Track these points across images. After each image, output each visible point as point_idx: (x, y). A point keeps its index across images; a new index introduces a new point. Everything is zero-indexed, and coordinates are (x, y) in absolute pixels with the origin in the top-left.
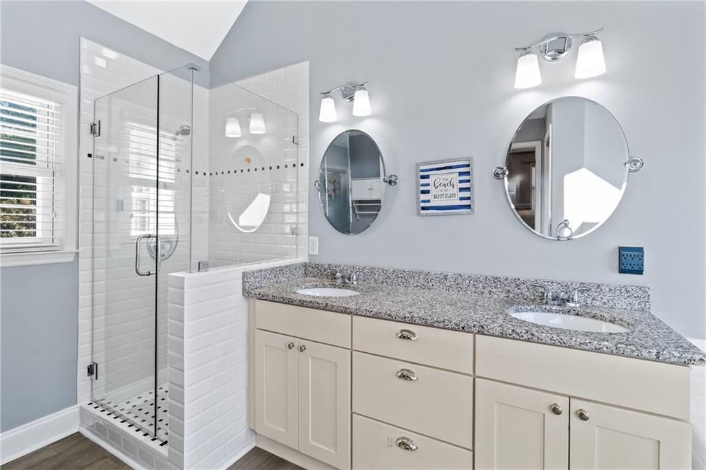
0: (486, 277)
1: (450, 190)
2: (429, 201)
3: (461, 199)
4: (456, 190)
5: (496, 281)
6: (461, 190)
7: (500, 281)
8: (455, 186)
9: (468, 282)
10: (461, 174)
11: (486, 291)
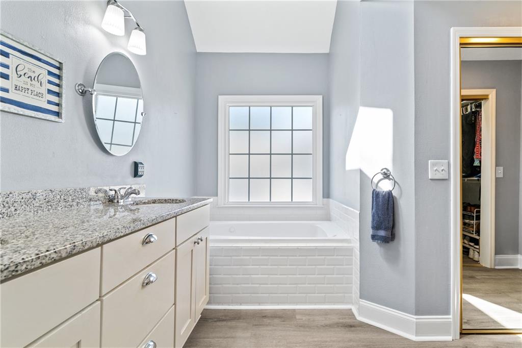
0: (75, 189)
1: (37, 88)
2: (7, 91)
3: (49, 102)
4: (44, 90)
5: (82, 192)
6: (50, 92)
7: (85, 192)
8: (43, 85)
9: (59, 197)
10: (50, 73)
11: (75, 204)
